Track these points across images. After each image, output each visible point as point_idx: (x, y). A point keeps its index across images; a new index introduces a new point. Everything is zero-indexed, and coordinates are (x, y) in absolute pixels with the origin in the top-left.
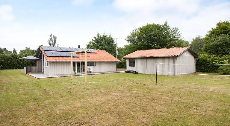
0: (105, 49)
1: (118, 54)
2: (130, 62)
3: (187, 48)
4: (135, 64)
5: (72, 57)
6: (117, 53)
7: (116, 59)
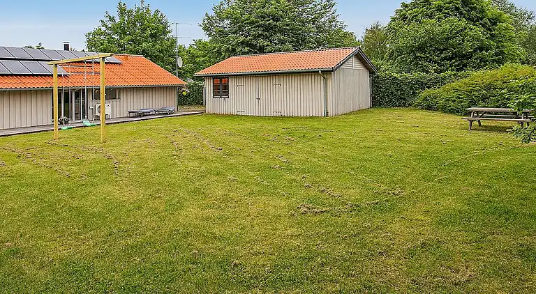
0: (145, 53)
1: (180, 66)
2: (216, 87)
3: (354, 50)
4: (227, 92)
5: (55, 76)
6: (180, 63)
7: (177, 81)
